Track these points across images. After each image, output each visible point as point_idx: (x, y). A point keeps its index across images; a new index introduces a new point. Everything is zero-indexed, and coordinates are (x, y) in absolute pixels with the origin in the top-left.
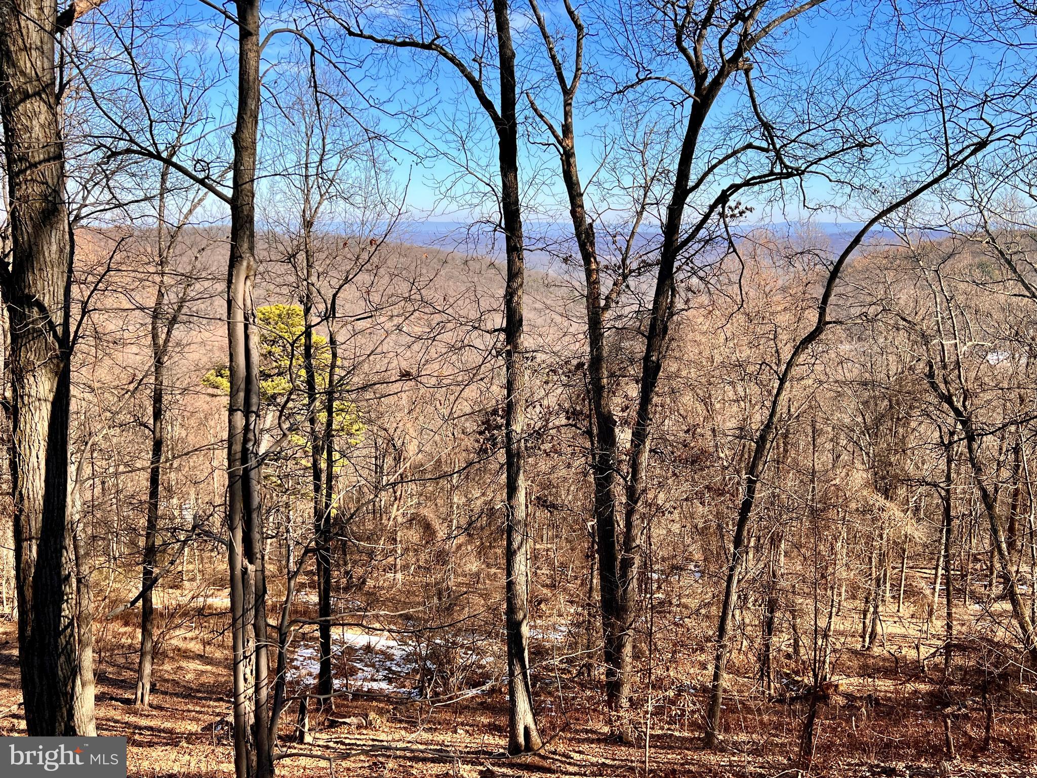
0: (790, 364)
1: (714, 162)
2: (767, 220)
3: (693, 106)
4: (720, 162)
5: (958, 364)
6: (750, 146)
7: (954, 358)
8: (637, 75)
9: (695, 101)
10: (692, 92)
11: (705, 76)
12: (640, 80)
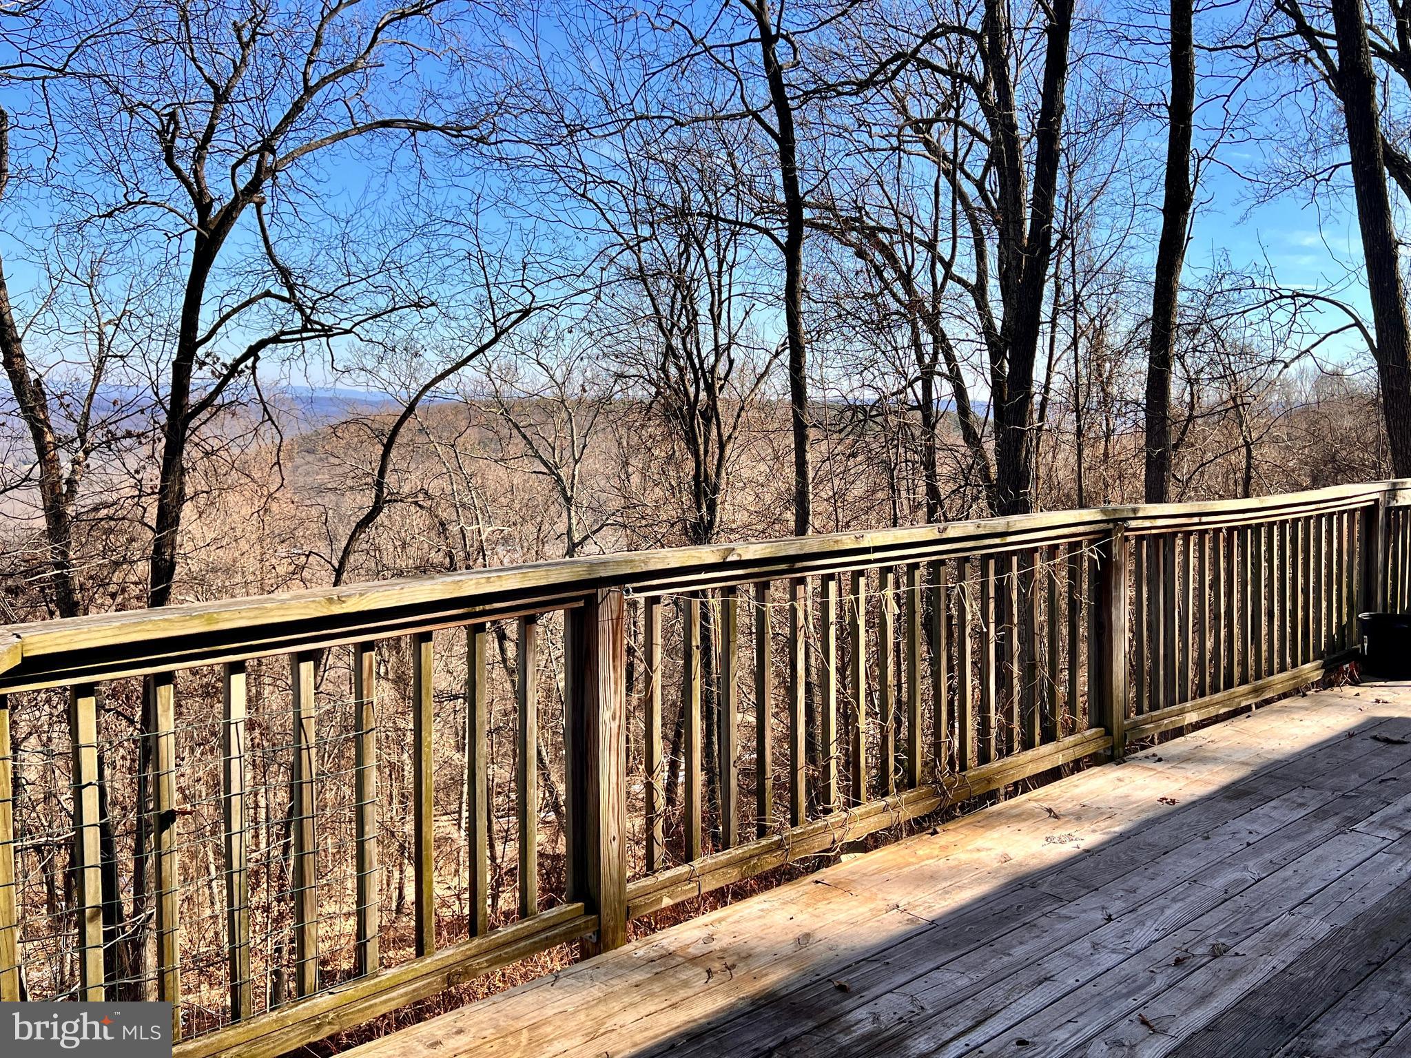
0: (347, 552)
1: (226, 310)
2: (284, 383)
3: (197, 240)
4: (235, 311)
5: (481, 550)
6: (268, 294)
7: (476, 545)
8: (125, 196)
9: (199, 236)
10: (195, 222)
11: (210, 205)
12: (130, 203)
